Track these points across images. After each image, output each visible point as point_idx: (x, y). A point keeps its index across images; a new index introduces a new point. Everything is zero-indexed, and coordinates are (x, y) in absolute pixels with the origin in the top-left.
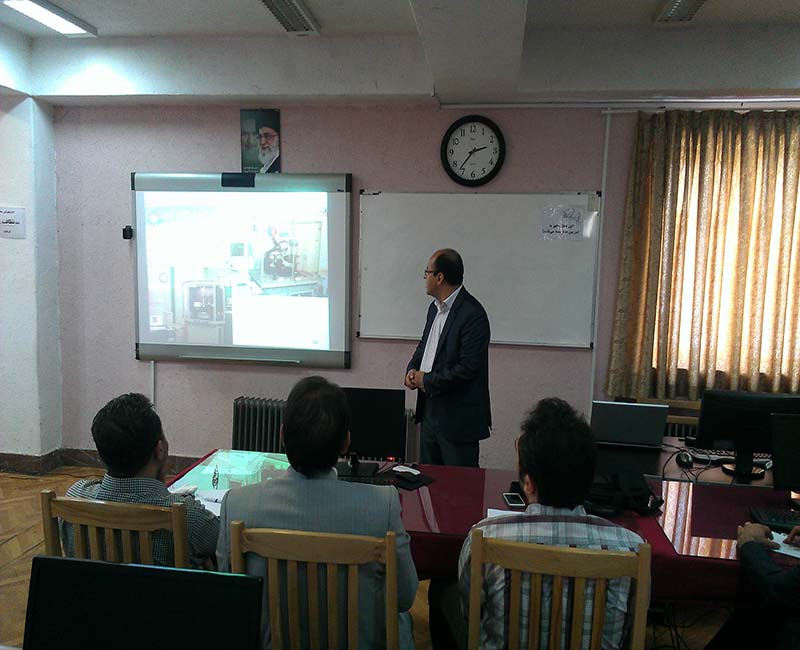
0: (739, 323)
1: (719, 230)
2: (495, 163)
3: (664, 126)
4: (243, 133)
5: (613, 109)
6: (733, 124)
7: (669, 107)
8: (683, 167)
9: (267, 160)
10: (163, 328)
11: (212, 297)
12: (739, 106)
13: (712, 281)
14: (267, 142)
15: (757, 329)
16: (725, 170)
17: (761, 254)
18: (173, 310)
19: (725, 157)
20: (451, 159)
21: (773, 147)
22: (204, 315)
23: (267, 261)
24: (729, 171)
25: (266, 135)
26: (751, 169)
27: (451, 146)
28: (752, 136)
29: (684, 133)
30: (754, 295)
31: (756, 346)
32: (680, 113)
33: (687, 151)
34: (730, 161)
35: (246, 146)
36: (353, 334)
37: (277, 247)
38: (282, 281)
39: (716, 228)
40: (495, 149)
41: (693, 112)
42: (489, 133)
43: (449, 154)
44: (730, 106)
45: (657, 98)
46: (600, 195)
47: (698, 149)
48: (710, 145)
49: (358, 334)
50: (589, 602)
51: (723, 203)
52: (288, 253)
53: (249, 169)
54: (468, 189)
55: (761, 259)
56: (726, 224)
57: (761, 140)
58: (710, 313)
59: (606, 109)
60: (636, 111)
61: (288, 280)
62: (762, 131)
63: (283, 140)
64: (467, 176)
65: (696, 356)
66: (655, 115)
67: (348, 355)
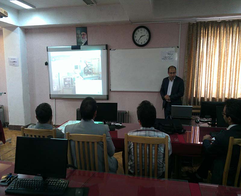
0: (219, 83)
1: (213, 56)
2: (148, 39)
3: (196, 26)
4: (77, 34)
5: (181, 22)
6: (217, 25)
7: (198, 21)
8: (202, 38)
9: (84, 41)
10: (57, 90)
11: (70, 81)
12: (218, 20)
13: (211, 71)
14: (83, 36)
15: (224, 85)
16: (214, 39)
17: (225, 63)
18: (59, 85)
19: (214, 35)
20: (135, 39)
21: (228, 31)
22: (68, 86)
23: (85, 70)
24: (216, 39)
25: (83, 34)
26: (222, 38)
27: (135, 35)
28: (222, 28)
29: (202, 28)
30: (223, 75)
31: (224, 90)
32: (201, 23)
33: (203, 33)
34: (216, 36)
35: (78, 38)
36: (109, 90)
37: (87, 66)
38: (89, 76)
39: (212, 56)
40: (148, 35)
41: (205, 22)
42: (146, 31)
43: (135, 37)
44: (216, 20)
45: (194, 19)
46: (178, 48)
47: (207, 33)
48: (210, 31)
49: (110, 90)
50: (154, 151)
51: (214, 48)
52: (90, 68)
53: (79, 44)
54: (140, 47)
55: (225, 65)
56: (215, 55)
57: (225, 29)
58: (210, 81)
59: (180, 22)
60: (188, 22)
61: (90, 75)
62: (225, 27)
63: (88, 36)
64: (140, 44)
65: (206, 93)
66: (194, 23)
67: (108, 96)
